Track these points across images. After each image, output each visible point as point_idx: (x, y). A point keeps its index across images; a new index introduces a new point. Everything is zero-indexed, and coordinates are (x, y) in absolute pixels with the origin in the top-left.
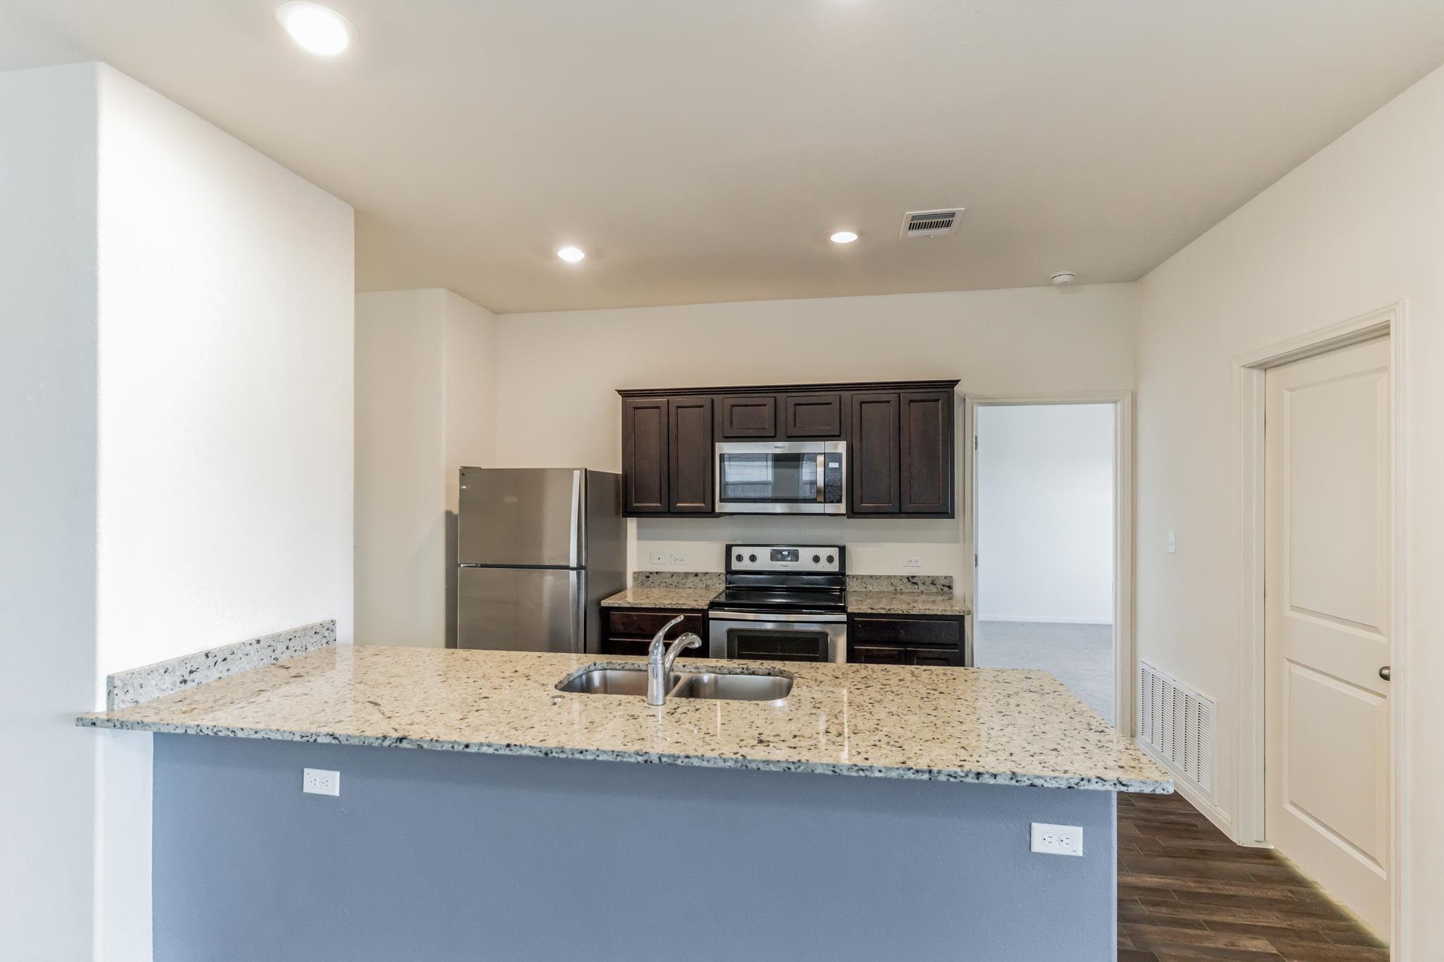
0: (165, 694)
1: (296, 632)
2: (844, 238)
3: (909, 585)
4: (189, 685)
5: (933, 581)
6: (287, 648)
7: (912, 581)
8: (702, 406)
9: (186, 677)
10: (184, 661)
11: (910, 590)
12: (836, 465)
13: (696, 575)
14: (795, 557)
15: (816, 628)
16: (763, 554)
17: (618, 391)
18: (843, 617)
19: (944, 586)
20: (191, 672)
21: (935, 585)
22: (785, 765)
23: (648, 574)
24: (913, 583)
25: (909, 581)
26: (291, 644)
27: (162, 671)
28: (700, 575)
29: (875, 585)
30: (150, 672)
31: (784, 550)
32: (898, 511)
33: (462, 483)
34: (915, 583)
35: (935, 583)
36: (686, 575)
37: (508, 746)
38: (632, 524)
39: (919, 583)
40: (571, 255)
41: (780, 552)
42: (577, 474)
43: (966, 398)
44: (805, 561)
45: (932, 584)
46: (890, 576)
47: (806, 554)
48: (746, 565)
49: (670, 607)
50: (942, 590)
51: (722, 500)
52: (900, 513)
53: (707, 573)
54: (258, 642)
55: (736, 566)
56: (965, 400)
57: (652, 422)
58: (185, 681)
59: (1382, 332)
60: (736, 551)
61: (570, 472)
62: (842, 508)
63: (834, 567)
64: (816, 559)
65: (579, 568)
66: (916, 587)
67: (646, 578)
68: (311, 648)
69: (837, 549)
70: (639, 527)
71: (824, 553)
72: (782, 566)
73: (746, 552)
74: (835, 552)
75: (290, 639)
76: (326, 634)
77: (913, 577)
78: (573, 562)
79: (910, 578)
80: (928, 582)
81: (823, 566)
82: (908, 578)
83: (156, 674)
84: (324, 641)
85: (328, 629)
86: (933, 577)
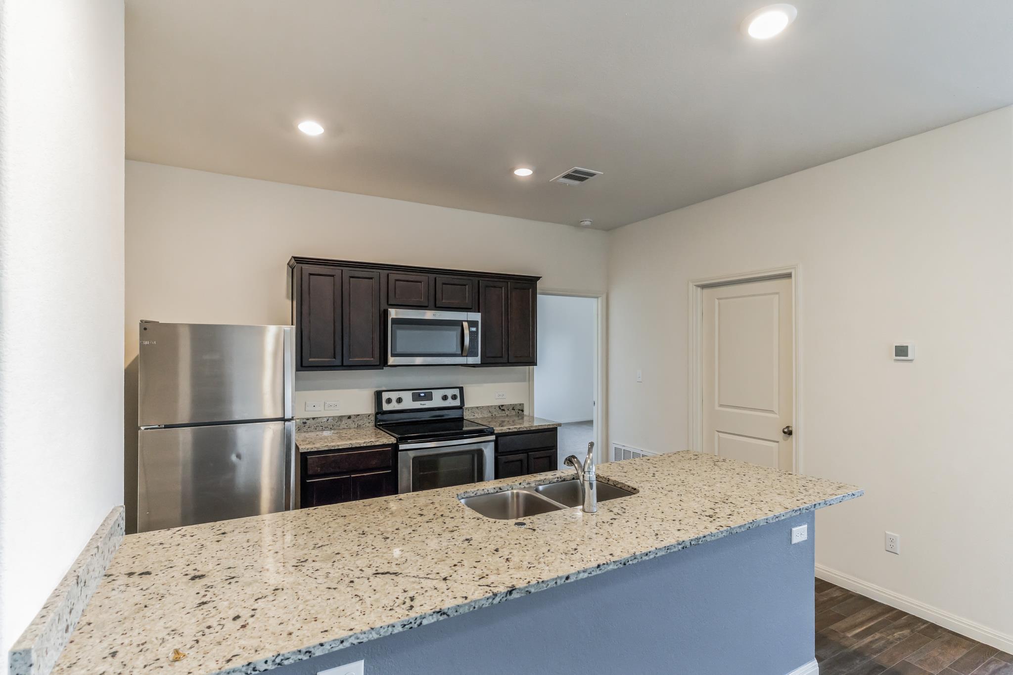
2: (523, 172)
3: (500, 411)
5: (513, 407)
7: (502, 408)
8: (371, 278)
11: (500, 415)
12: (474, 329)
13: (349, 417)
14: (429, 397)
15: (474, 447)
16: (407, 396)
17: (290, 257)
18: (493, 437)
19: (519, 410)
22: (747, 526)
23: (304, 421)
25: (500, 409)
28: (352, 417)
29: (480, 413)
31: (422, 393)
33: (141, 339)
34: (503, 410)
36: (341, 418)
39: (505, 409)
40: (311, 129)
41: (419, 394)
44: (436, 401)
45: (513, 409)
46: (489, 406)
47: (437, 395)
48: (394, 406)
49: (365, 445)
50: (518, 413)
51: (392, 355)
52: (506, 363)
53: (358, 415)
55: (386, 407)
57: (325, 287)
59: (789, 276)
60: (385, 396)
62: (476, 360)
63: (457, 403)
64: (445, 398)
65: (292, 419)
66: (504, 412)
67: (303, 423)
69: (458, 389)
71: (449, 393)
72: (421, 404)
73: (394, 396)
74: (456, 392)
77: (502, 406)
78: (288, 414)
79: (501, 407)
80: (511, 408)
81: (450, 403)
82: (499, 407)
86: (513, 404)
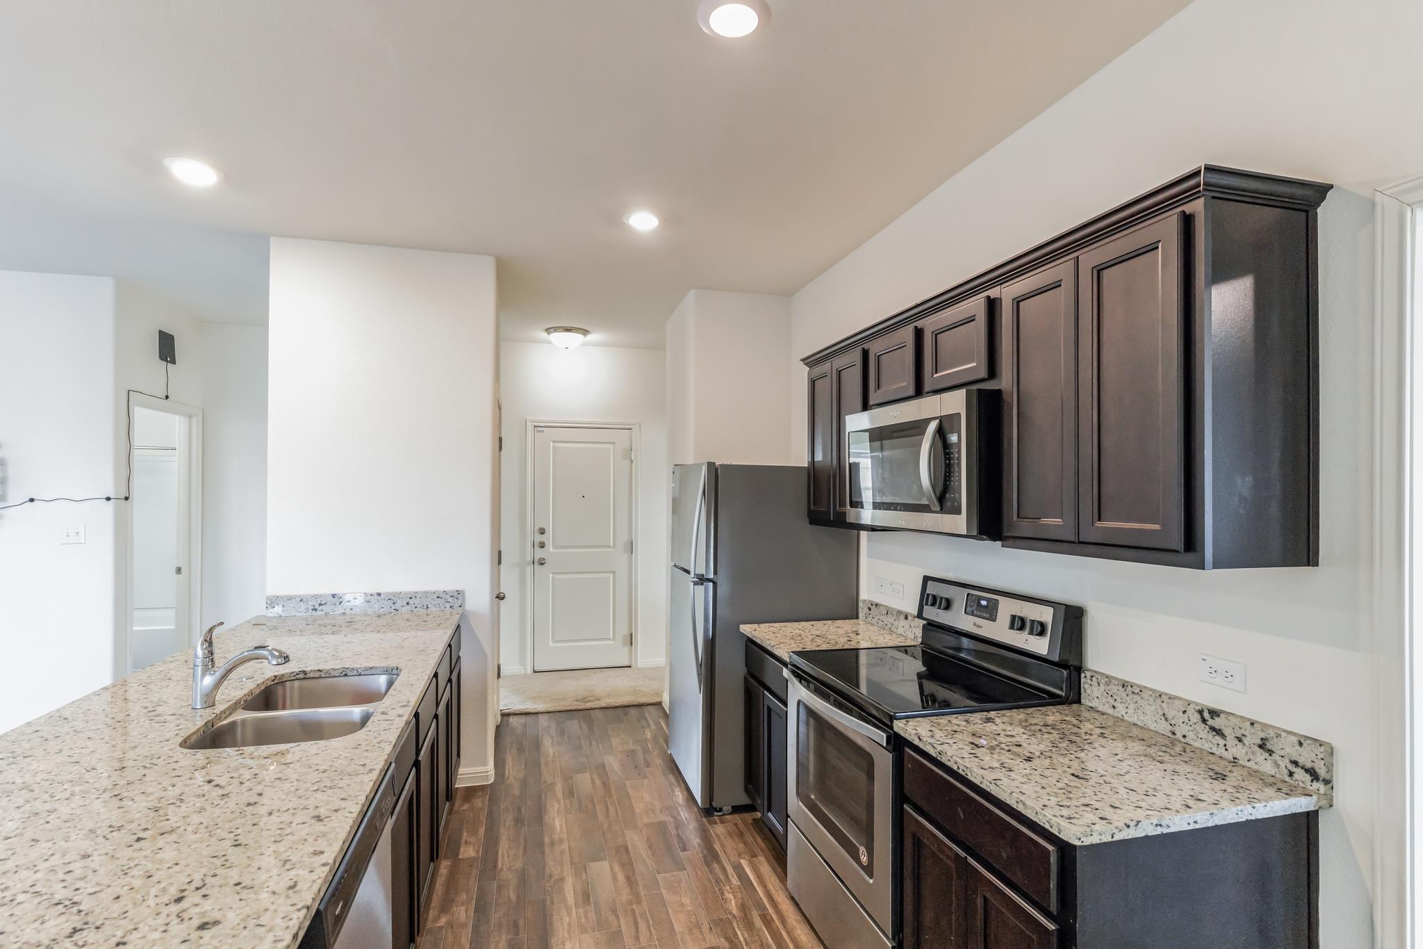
0: (301, 614)
1: (416, 593)
2: (732, 22)
3: (1203, 731)
4: (319, 613)
5: (1264, 739)
6: (408, 604)
7: (1210, 722)
9: (317, 607)
10: (315, 597)
16: (959, 602)
17: (800, 358)
19: (1295, 763)
20: (320, 605)
21: (1271, 752)
23: (870, 605)
24: (1213, 729)
25: (1204, 721)
26: (411, 601)
27: (298, 599)
28: (909, 618)
29: (1132, 706)
30: (290, 598)
31: (984, 599)
34: (1218, 732)
35: (1269, 746)
36: (899, 614)
39: (1227, 732)
41: (978, 600)
42: (703, 468)
43: (1379, 198)
44: (1003, 625)
45: (1260, 746)
47: (1006, 611)
48: (944, 617)
50: (1291, 774)
54: (379, 594)
55: (925, 611)
56: (1373, 205)
57: (825, 394)
58: (316, 610)
60: (931, 589)
61: (692, 468)
62: (959, 523)
63: (1050, 648)
64: (1018, 624)
66: (1222, 742)
67: (868, 609)
68: (432, 608)
69: (1051, 610)
71: (1029, 614)
72: (977, 625)
74: (1048, 615)
75: (411, 598)
76: (450, 600)
77: (1214, 713)
79: (1206, 715)
80: (1253, 739)
81: (1028, 641)
82: (1201, 712)
83: (294, 601)
84: (448, 605)
85: (452, 596)
86: (1265, 726)
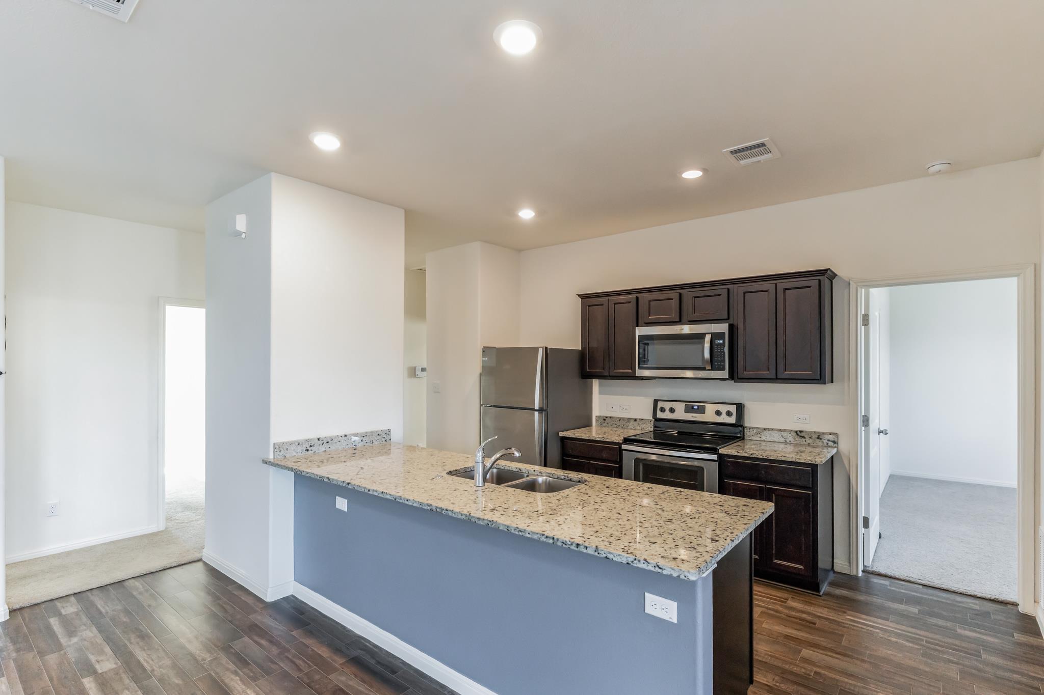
0: (300, 454)
1: (366, 433)
2: (692, 175)
3: (797, 438)
4: (310, 452)
5: (819, 436)
6: (362, 441)
7: (800, 434)
8: (630, 302)
9: (308, 448)
10: (307, 441)
11: (798, 442)
12: (721, 342)
13: (635, 420)
14: (701, 410)
15: (696, 463)
16: (680, 408)
17: (579, 295)
18: (715, 457)
19: (829, 440)
20: (311, 446)
21: (821, 439)
23: (605, 418)
24: (801, 436)
25: (798, 434)
26: (364, 439)
27: (297, 444)
28: (638, 420)
29: (768, 436)
30: (291, 443)
31: (695, 405)
32: (775, 377)
33: (484, 356)
34: (803, 437)
35: (820, 437)
36: (629, 419)
37: (382, 492)
38: (596, 383)
39: (806, 436)
40: (527, 214)
41: (692, 406)
42: (540, 351)
43: (851, 282)
44: (709, 415)
45: (818, 438)
46: (780, 430)
47: (710, 409)
48: (667, 415)
49: (599, 439)
50: (827, 444)
51: (640, 368)
52: (776, 379)
53: (642, 419)
54: (346, 436)
55: (660, 415)
56: (849, 284)
57: (599, 314)
58: (308, 450)
60: (660, 404)
61: (535, 350)
62: (725, 374)
63: (732, 420)
64: (718, 413)
65: (541, 410)
66: (804, 440)
67: (604, 420)
68: (376, 443)
69: (735, 406)
70: (600, 385)
71: (724, 409)
72: (692, 417)
73: (667, 406)
74: (733, 409)
75: (363, 437)
76: (385, 436)
77: (801, 432)
78: (537, 407)
79: (798, 432)
80: (815, 436)
81: (724, 419)
82: (796, 432)
83: (294, 445)
84: (384, 440)
85: (386, 434)
86: (818, 433)
